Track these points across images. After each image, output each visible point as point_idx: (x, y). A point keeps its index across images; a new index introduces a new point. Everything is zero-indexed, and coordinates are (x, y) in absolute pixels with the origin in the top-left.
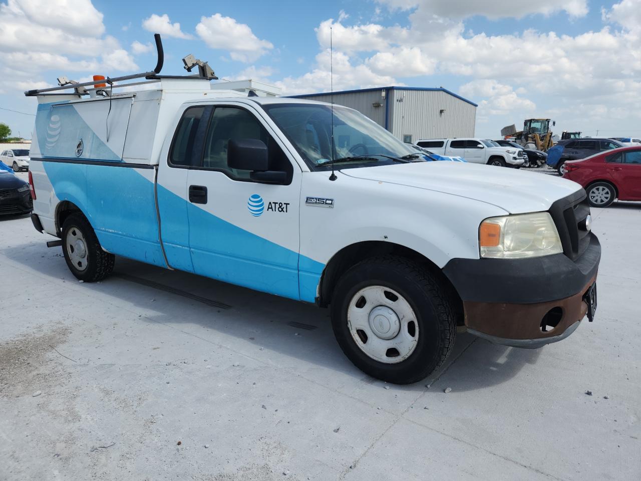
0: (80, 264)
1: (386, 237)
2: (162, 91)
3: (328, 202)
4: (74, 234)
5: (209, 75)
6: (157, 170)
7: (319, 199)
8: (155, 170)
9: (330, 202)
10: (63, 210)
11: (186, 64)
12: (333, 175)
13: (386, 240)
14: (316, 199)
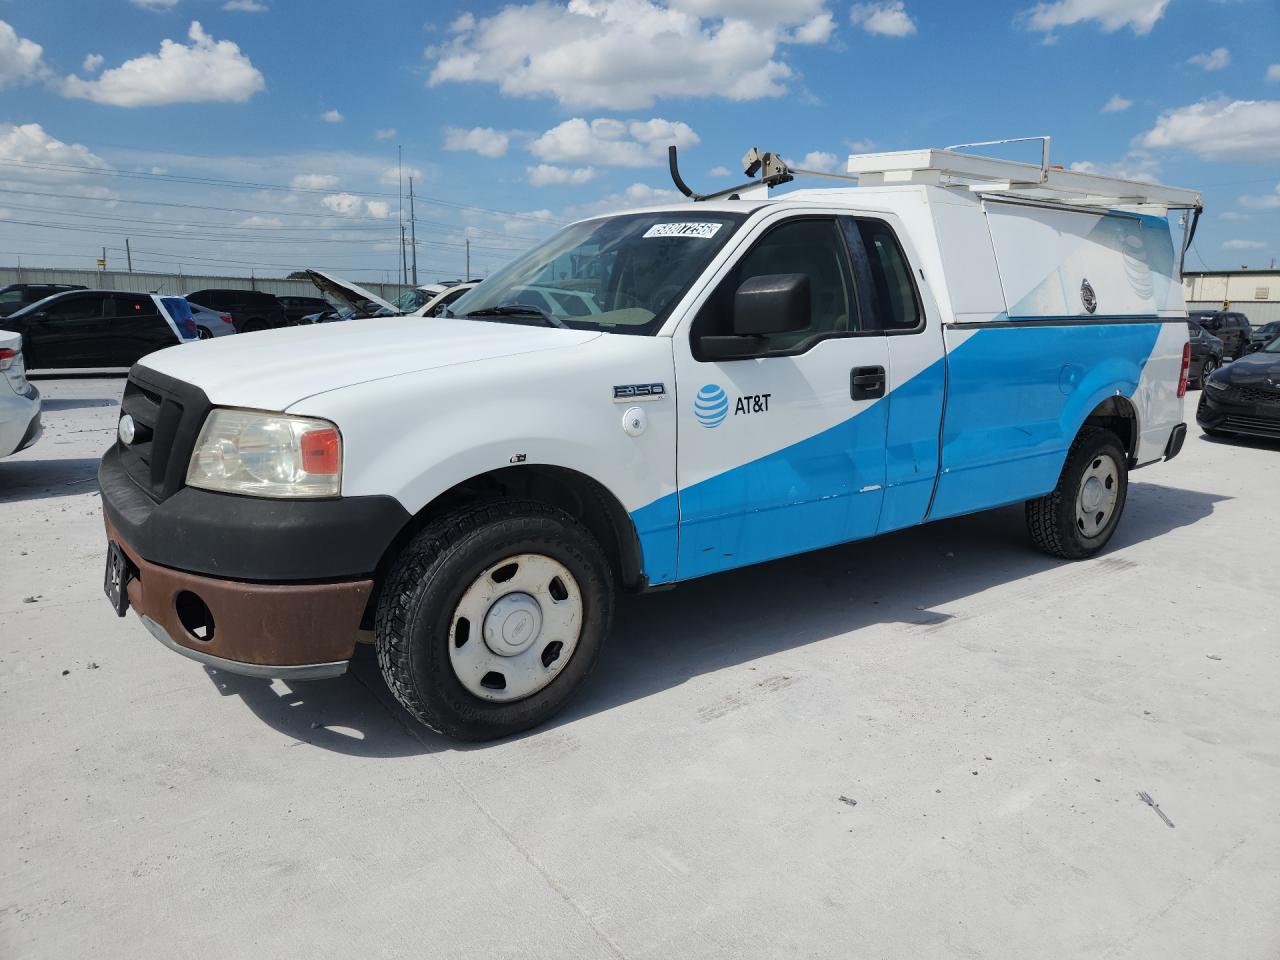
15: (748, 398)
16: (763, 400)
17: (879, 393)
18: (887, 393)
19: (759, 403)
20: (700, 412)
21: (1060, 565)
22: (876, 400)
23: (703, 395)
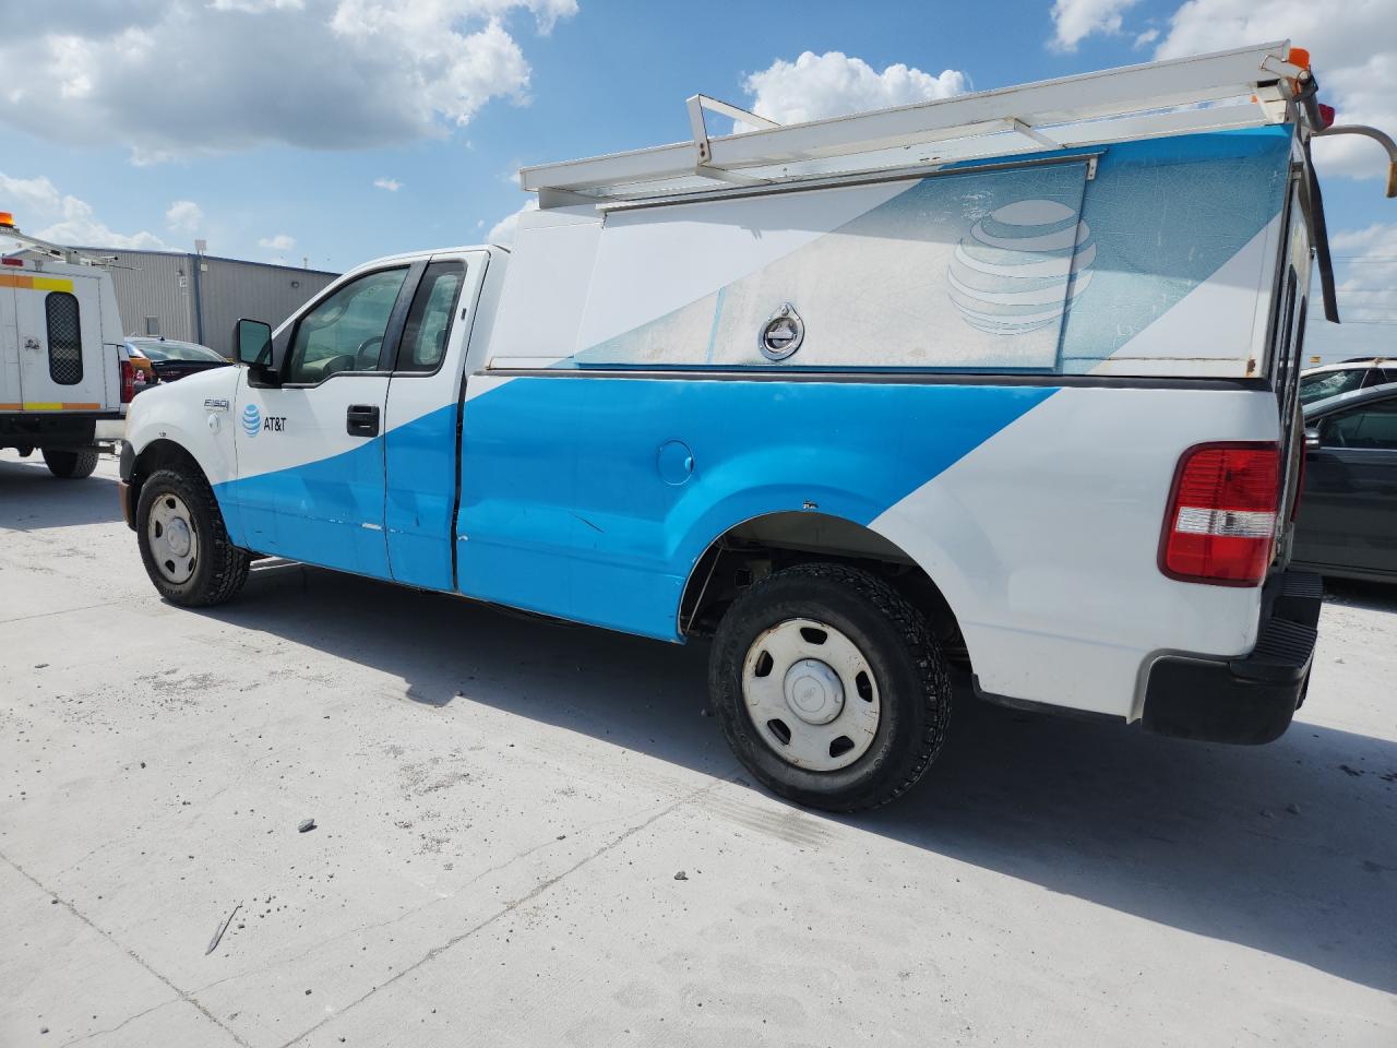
15: (272, 419)
16: (281, 422)
17: (373, 432)
18: (381, 433)
19: (277, 424)
20: (247, 425)
21: (740, 781)
22: (372, 439)
23: (248, 412)
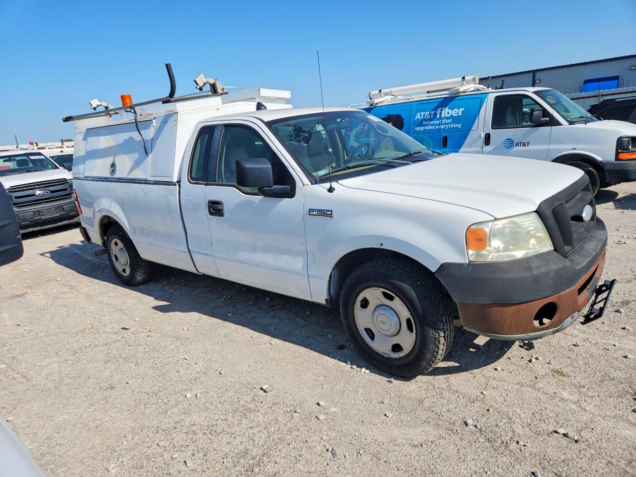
0: (124, 270)
1: (382, 245)
2: (177, 113)
3: (328, 213)
4: (116, 244)
5: (220, 91)
6: (179, 186)
7: (320, 210)
8: (177, 186)
9: (330, 213)
10: (105, 222)
11: (198, 85)
12: (331, 187)
13: (382, 247)
14: (318, 210)
